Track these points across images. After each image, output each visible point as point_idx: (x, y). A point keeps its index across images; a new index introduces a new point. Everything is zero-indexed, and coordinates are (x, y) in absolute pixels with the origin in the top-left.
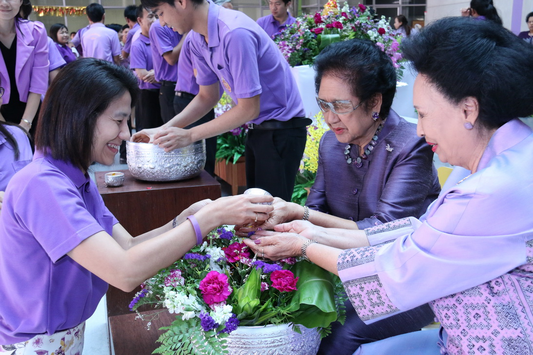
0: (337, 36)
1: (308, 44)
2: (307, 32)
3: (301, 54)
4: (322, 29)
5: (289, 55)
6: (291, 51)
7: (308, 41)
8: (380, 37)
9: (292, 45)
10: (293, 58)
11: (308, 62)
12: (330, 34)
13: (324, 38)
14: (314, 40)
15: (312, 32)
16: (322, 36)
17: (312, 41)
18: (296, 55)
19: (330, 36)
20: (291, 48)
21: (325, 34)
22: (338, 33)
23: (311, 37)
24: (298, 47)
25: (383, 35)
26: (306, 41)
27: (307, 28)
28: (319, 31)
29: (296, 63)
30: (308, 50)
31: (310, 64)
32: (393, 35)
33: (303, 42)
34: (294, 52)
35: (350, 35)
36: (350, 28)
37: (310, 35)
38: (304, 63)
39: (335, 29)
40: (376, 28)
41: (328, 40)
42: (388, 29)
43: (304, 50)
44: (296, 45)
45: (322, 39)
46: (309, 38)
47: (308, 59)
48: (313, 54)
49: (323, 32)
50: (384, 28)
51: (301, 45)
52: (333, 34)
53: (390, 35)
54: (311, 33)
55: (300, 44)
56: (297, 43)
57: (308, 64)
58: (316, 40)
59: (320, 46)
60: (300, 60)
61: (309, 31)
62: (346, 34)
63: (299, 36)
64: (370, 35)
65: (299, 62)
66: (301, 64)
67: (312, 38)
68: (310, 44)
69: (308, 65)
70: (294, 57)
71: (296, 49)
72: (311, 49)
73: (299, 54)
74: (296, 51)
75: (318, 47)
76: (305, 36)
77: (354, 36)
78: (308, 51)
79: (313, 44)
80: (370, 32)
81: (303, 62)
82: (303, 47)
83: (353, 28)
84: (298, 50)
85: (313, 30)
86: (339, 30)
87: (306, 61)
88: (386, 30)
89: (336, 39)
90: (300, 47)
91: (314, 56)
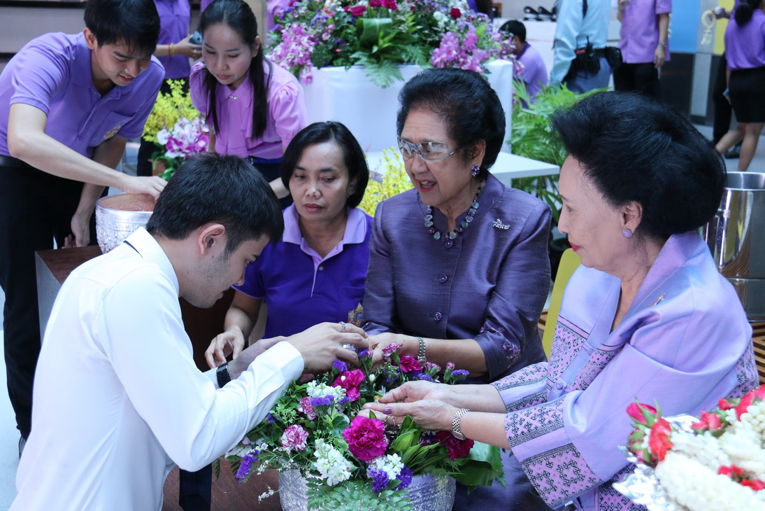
0: (389, 20)
1: (343, 32)
2: (340, 12)
3: (331, 47)
4: (363, 9)
5: (311, 49)
6: (313, 43)
7: (342, 28)
8: (453, 22)
9: (315, 32)
10: (317, 54)
11: (343, 62)
12: (376, 17)
13: (368, 24)
14: (351, 26)
15: (346, 11)
16: (365, 21)
17: (347, 27)
18: (323, 49)
19: (377, 21)
20: (312, 36)
21: (368, 17)
22: (388, 16)
23: (346, 20)
24: (326, 37)
25: (458, 19)
26: (338, 28)
27: (339, 6)
28: (359, 12)
29: (324, 63)
30: (342, 42)
31: (346, 65)
32: (473, 19)
33: (335, 28)
34: (318, 44)
35: (407, 19)
36: (409, 9)
37: (345, 17)
38: (337, 63)
39: (383, 8)
40: (447, 7)
41: (373, 28)
42: (465, 8)
43: (336, 42)
44: (322, 34)
45: (365, 27)
46: (343, 21)
47: (343, 57)
48: (351, 49)
49: (365, 13)
50: (460, 8)
51: (331, 34)
52: (381, 17)
53: (469, 19)
54: (345, 14)
55: (330, 31)
56: (323, 32)
57: (342, 65)
58: (355, 26)
59: (362, 37)
60: (330, 57)
61: (342, 10)
62: (403, 18)
63: (326, 18)
64: (438, 18)
65: (329, 61)
66: (330, 64)
67: (349, 22)
68: (346, 33)
69: (343, 68)
70: (319, 52)
71: (321, 39)
72: (347, 41)
73: (327, 47)
74: (321, 43)
75: (359, 38)
76: (337, 18)
77: (413, 21)
78: (343, 45)
79: (350, 33)
80: (437, 15)
81: (334, 62)
82: (335, 37)
83: (412, 8)
84: (325, 42)
85: (349, 10)
86: (390, 11)
87: (340, 61)
88: (462, 11)
89: (387, 26)
90: (329, 36)
91: (353, 52)
